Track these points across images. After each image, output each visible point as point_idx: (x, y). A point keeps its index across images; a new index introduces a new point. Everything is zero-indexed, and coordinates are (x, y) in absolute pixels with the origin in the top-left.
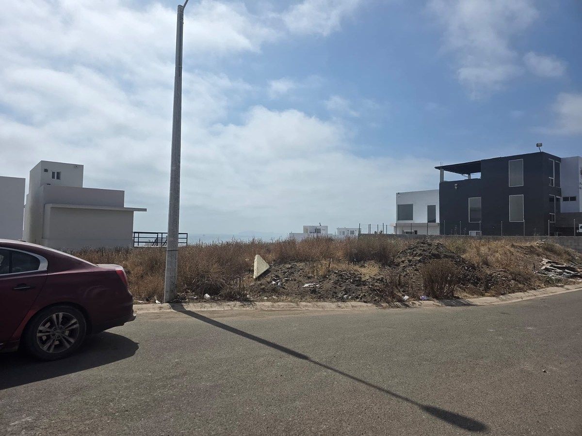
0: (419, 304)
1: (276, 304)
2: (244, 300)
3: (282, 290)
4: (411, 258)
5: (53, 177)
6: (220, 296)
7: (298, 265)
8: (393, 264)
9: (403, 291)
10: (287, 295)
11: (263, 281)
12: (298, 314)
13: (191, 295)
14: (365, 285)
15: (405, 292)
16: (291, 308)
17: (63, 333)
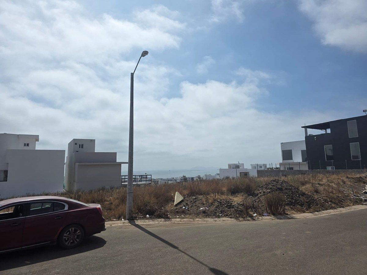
0: (262, 218)
1: (182, 220)
2: (166, 218)
3: (188, 212)
4: (265, 190)
5: (80, 147)
6: (154, 216)
7: (199, 197)
8: (254, 195)
9: (255, 211)
10: (190, 214)
11: (178, 207)
12: (191, 225)
13: (140, 215)
14: (233, 208)
15: (256, 212)
16: (190, 222)
17: (74, 237)
